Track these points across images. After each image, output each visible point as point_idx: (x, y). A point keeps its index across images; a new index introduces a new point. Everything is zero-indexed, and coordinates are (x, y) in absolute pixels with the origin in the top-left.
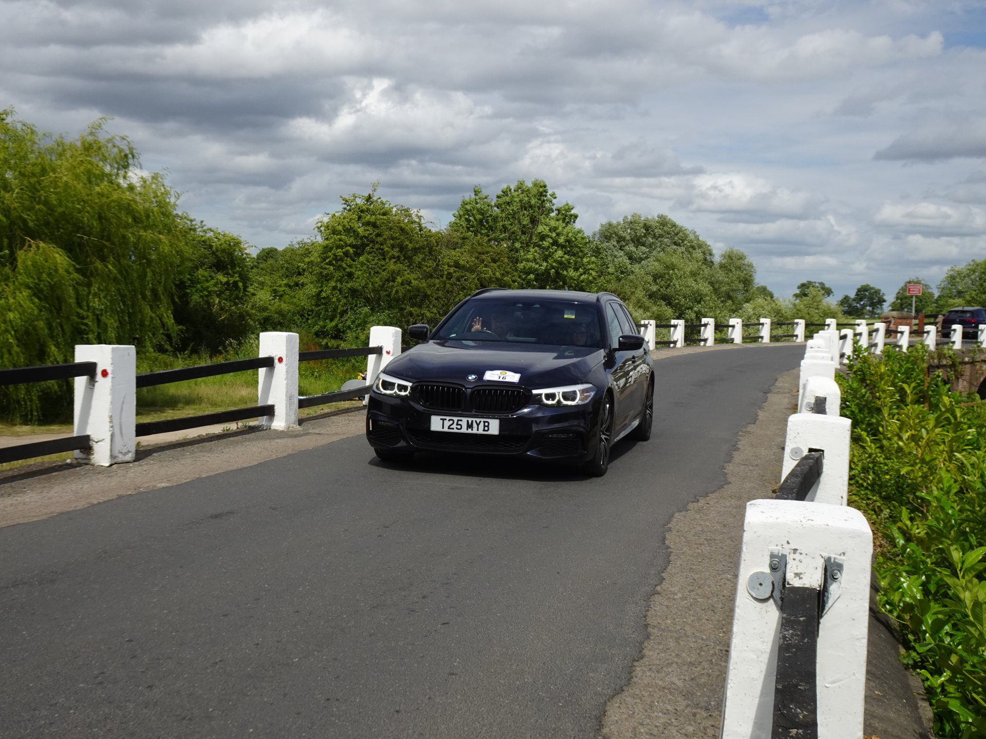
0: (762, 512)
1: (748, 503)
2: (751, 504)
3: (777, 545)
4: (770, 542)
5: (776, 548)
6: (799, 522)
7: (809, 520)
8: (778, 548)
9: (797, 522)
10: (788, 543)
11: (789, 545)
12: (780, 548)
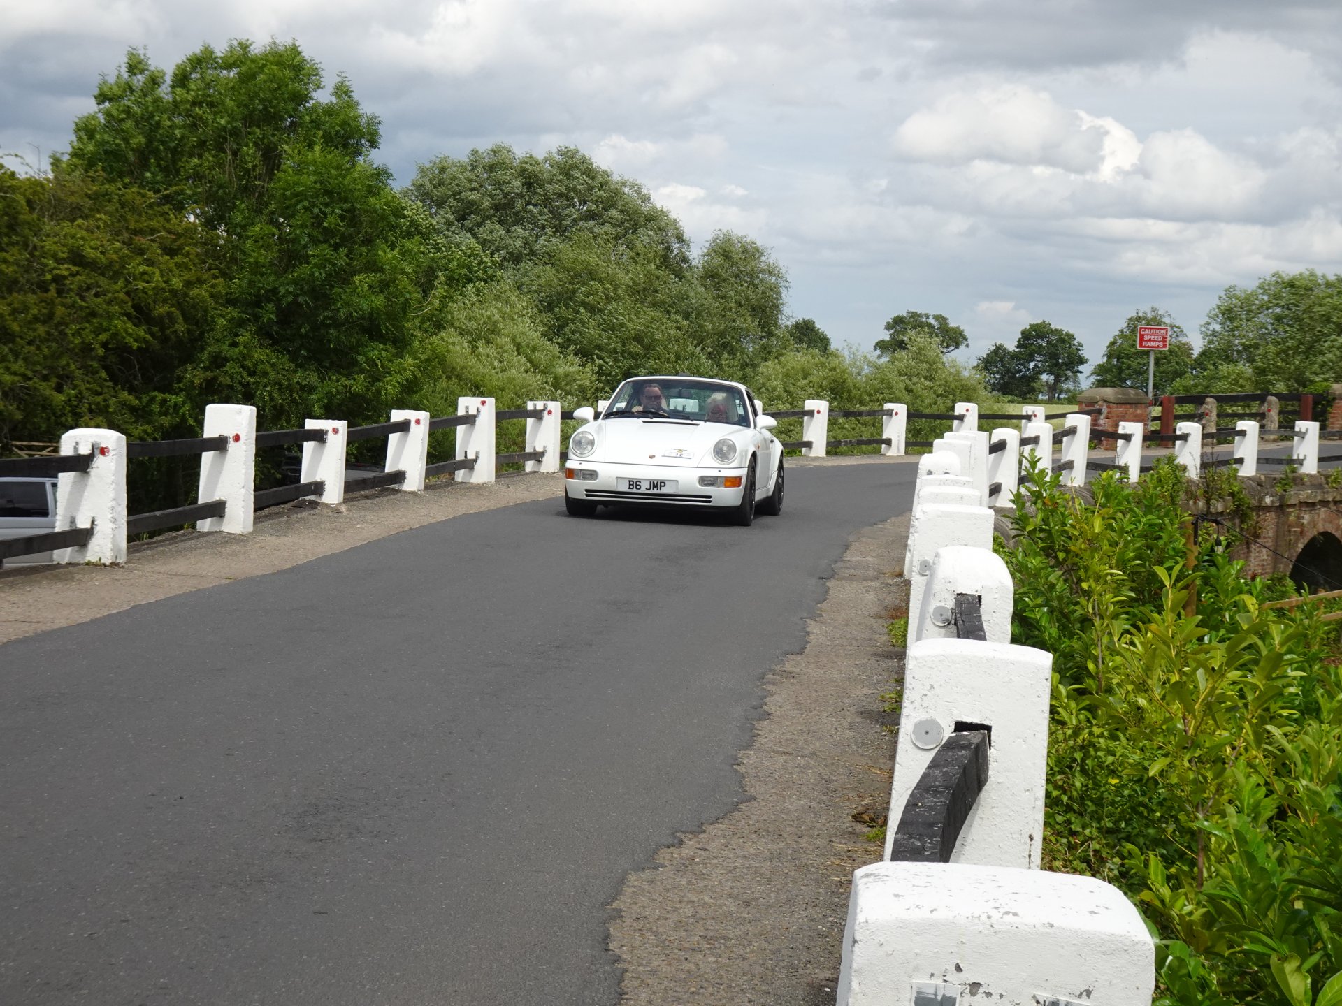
0: (896, 895)
1: (859, 873)
2: (867, 876)
3: (932, 975)
4: (916, 969)
5: (928, 981)
6: (984, 917)
7: (1008, 913)
8: (934, 981)
9: (979, 918)
10: (958, 969)
11: (960, 975)
12: (940, 982)
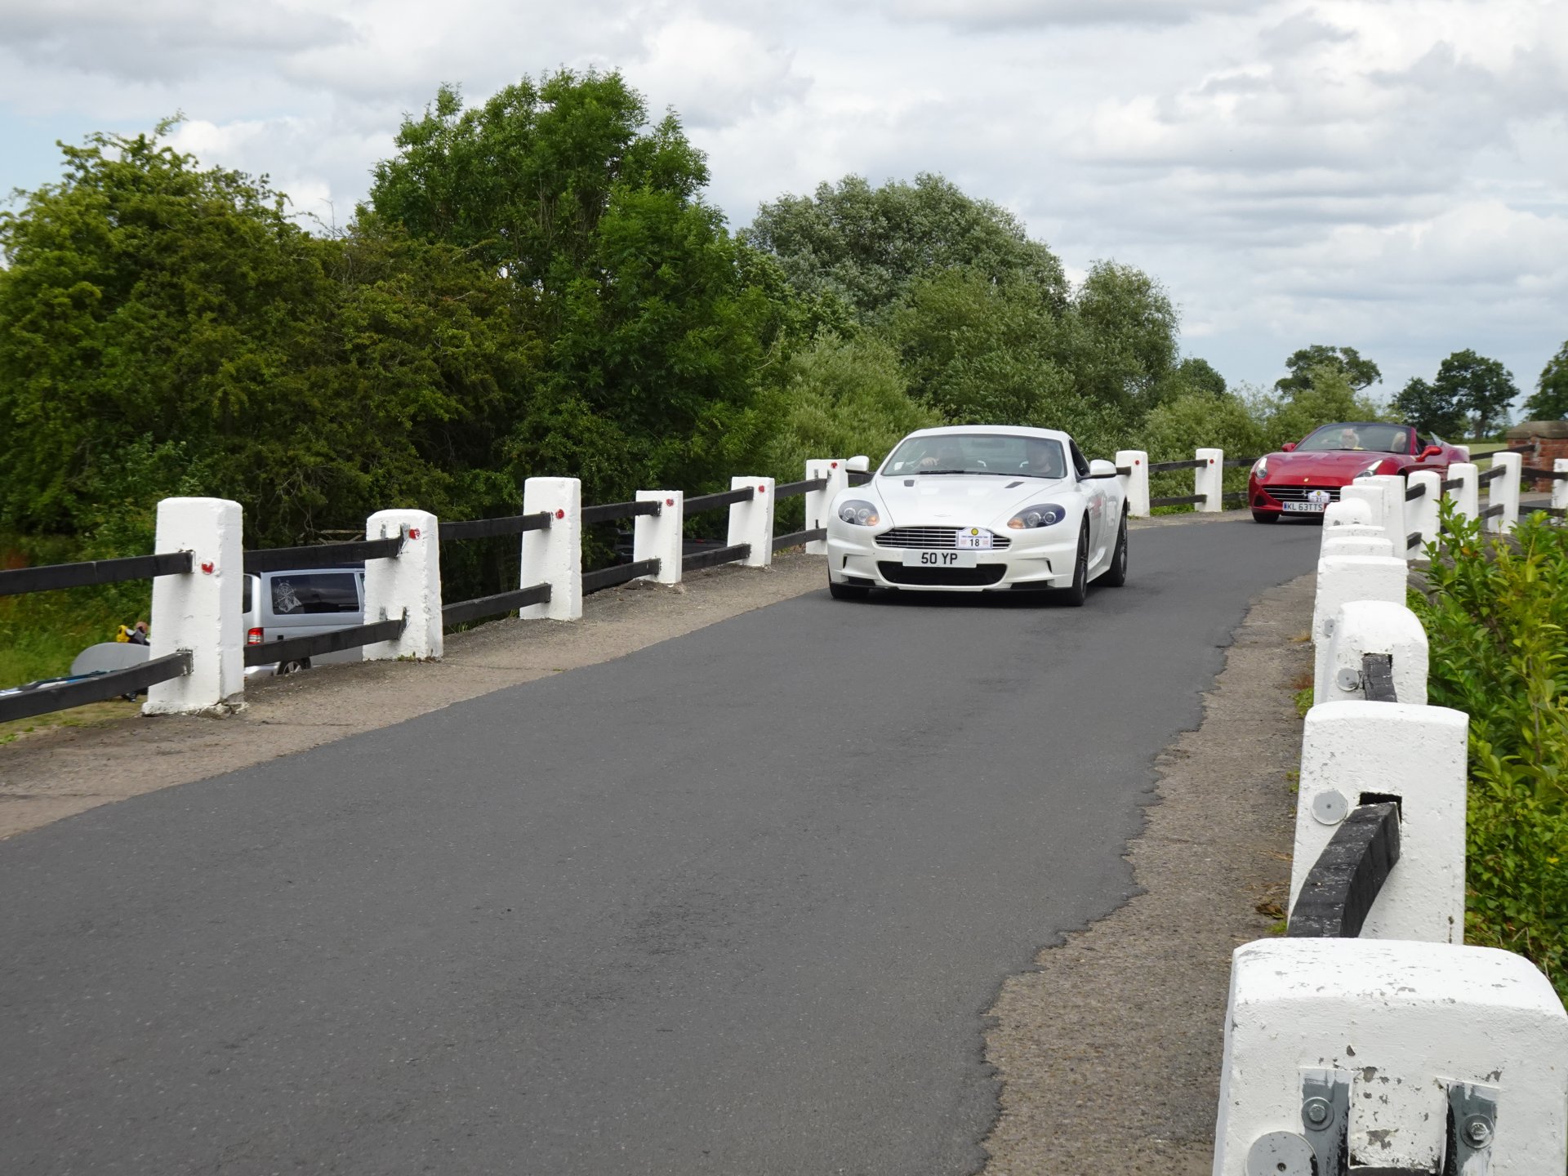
0: (1279, 973)
1: (1238, 951)
2: (1247, 953)
3: (1321, 1060)
4: (1303, 1053)
5: (1317, 1067)
6: (1377, 994)
7: (1403, 989)
8: (1323, 1067)
9: (1371, 995)
10: (1350, 1052)
11: (1352, 1059)
12: (1331, 1068)
